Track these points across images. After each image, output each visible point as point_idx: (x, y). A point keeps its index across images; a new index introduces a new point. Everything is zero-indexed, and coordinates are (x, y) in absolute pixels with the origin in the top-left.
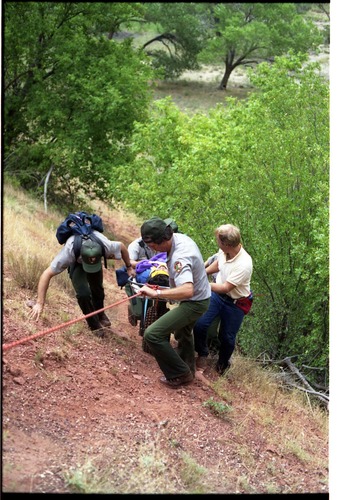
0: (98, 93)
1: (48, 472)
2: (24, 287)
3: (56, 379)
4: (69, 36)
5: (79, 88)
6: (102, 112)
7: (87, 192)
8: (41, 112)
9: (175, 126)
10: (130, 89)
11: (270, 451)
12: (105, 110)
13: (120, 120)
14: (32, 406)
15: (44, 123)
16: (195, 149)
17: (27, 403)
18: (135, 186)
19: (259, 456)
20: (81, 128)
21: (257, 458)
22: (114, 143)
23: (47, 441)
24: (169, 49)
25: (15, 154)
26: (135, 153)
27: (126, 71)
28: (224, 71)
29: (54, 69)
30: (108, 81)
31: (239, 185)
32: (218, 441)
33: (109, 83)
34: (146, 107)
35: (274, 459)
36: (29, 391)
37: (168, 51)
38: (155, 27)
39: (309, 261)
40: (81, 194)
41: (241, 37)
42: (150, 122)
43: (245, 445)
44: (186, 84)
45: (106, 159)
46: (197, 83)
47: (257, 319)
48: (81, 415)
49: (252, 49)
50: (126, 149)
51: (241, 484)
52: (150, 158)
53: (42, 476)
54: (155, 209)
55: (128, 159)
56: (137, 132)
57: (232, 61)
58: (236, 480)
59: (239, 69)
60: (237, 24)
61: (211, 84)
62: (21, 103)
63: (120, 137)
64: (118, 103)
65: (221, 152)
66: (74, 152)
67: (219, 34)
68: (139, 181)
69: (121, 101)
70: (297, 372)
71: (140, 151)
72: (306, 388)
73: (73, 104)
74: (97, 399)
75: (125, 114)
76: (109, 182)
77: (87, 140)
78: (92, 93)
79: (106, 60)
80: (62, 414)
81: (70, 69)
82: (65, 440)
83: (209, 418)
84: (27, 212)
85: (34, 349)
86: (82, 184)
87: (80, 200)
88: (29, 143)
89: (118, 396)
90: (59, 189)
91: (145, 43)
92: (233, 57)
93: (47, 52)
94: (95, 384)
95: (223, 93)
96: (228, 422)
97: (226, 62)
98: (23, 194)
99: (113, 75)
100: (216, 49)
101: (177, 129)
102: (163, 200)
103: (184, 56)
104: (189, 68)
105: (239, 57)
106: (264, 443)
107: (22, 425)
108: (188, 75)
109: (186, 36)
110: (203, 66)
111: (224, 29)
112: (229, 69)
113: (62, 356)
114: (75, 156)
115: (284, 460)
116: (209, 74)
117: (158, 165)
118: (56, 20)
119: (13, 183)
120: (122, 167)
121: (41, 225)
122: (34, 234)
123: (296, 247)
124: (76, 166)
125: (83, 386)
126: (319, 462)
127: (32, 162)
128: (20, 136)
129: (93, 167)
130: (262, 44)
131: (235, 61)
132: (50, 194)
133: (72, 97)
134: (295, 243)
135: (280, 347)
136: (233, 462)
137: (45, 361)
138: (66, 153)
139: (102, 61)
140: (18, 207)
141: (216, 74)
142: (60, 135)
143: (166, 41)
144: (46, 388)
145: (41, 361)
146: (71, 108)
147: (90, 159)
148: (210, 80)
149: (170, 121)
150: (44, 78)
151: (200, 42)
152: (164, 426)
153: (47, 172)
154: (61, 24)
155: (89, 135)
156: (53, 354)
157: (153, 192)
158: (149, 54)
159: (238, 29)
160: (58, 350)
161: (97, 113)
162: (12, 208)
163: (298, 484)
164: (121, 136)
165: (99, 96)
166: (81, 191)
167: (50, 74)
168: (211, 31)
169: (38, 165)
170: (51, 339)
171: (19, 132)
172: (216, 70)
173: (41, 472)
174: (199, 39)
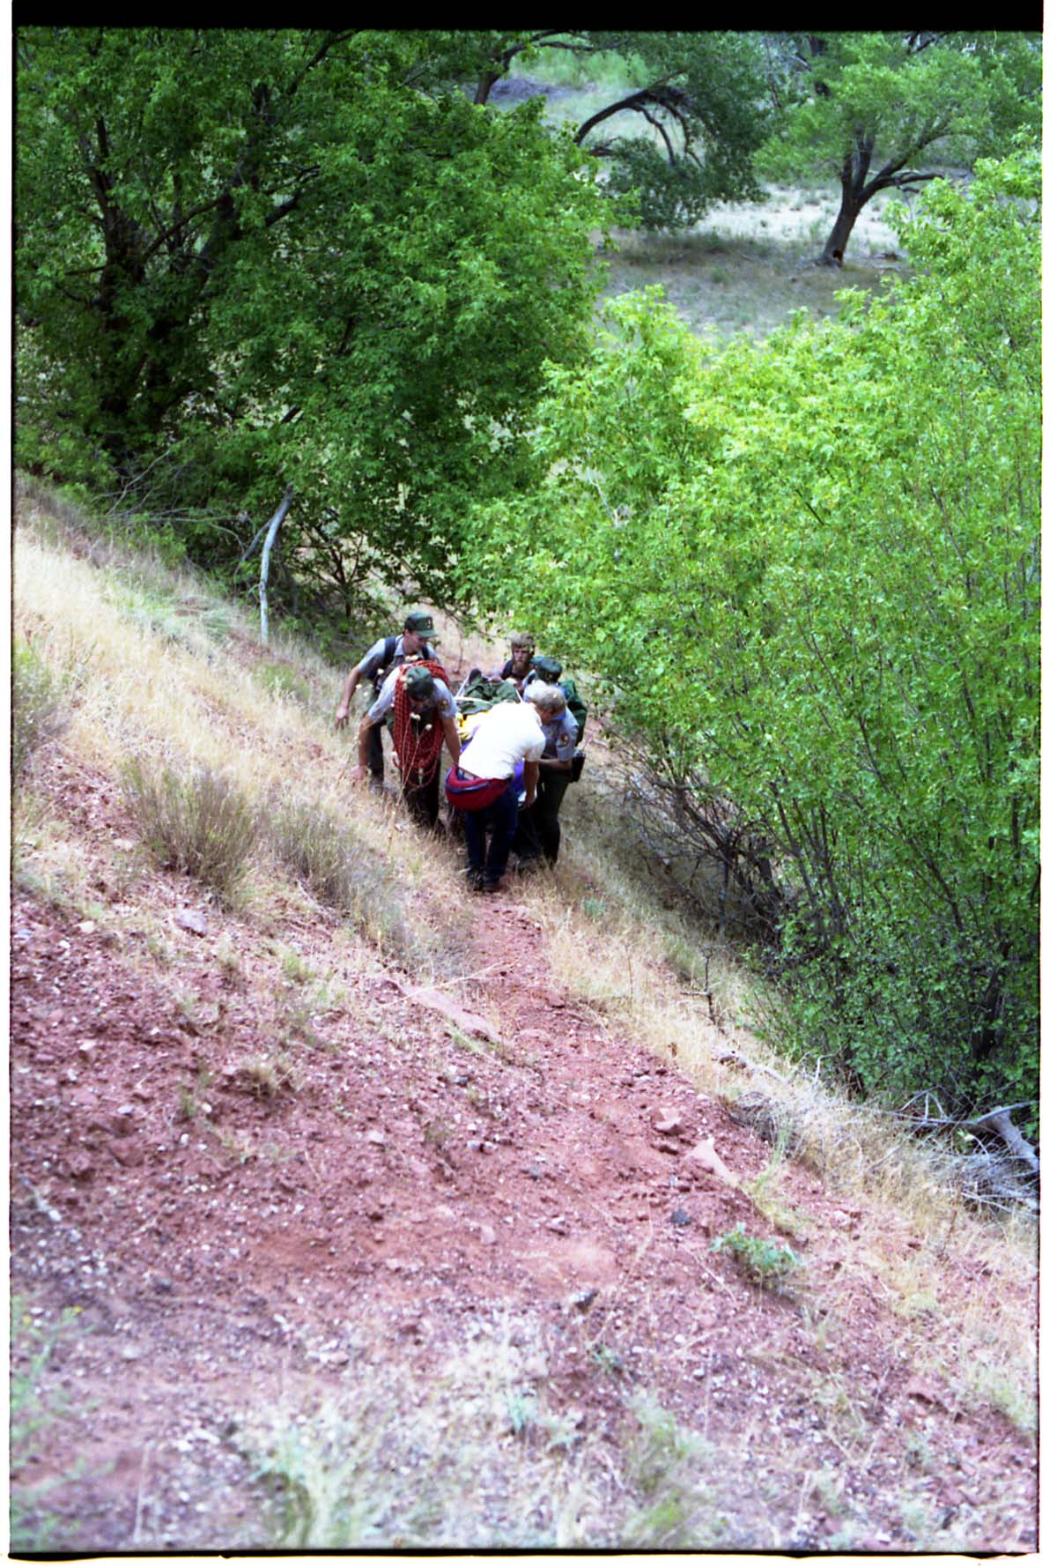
0: (430, 270)
1: (203, 1434)
2: (171, 868)
3: (249, 1152)
4: (348, 92)
5: (373, 253)
6: (443, 331)
7: (393, 578)
8: (254, 329)
9: (670, 378)
10: (531, 260)
11: (920, 1398)
12: (451, 322)
13: (498, 355)
14: (169, 1232)
15: (263, 361)
16: (736, 447)
17: (153, 1223)
18: (541, 562)
19: (881, 1412)
20: (374, 379)
21: (875, 1416)
22: (480, 427)
24: (666, 136)
25: (172, 459)
26: (544, 462)
27: (519, 201)
28: (837, 205)
29: (297, 195)
30: (465, 234)
31: (854, 565)
32: (751, 1360)
33: (465, 242)
34: (581, 317)
35: (931, 1421)
36: (162, 1187)
37: (661, 143)
38: (623, 64)
40: (376, 587)
41: (895, 99)
42: (592, 362)
43: (838, 1375)
44: (716, 247)
45: (453, 479)
46: (752, 242)
47: (904, 983)
49: (926, 139)
50: (515, 449)
51: (816, 1495)
52: (590, 475)
53: (183, 1445)
54: (601, 635)
55: (523, 478)
56: (551, 393)
57: (863, 173)
58: (800, 1482)
59: (885, 200)
60: (882, 58)
61: (794, 245)
62: (195, 298)
63: (498, 410)
64: (490, 302)
65: (814, 457)
66: (355, 453)
67: (823, 90)
68: (554, 547)
69: (500, 299)
71: (559, 454)
73: (354, 303)
74: (377, 1219)
75: (515, 338)
76: (460, 551)
77: (397, 415)
78: (414, 271)
79: (461, 168)
81: (361, 189)
83: (729, 1289)
84: (201, 639)
85: (187, 1059)
86: (377, 554)
87: (369, 605)
88: (218, 421)
89: (444, 1211)
90: (306, 569)
91: (590, 114)
92: (866, 160)
93: (275, 142)
94: (371, 1173)
95: (833, 275)
96: (789, 1301)
97: (846, 179)
98: (191, 581)
99: (481, 213)
100: (814, 136)
101: (676, 388)
102: (628, 608)
103: (712, 159)
104: (729, 194)
105: (885, 163)
106: (901, 1372)
108: (725, 219)
109: (721, 95)
110: (771, 188)
111: (838, 74)
112: (854, 199)
113: (275, 1082)
114: (357, 463)
115: (964, 1427)
116: (792, 215)
117: (616, 498)
119: (165, 548)
120: (500, 504)
121: (246, 679)
122: (219, 708)
123: (1026, 765)
124: (360, 498)
127: (223, 484)
128: (189, 401)
129: (410, 503)
130: (963, 123)
131: (873, 174)
132: (280, 583)
133: (352, 279)
135: (977, 1074)
136: (794, 1424)
137: (222, 1097)
138: (327, 454)
139: (448, 170)
140: (173, 623)
141: (811, 214)
142: (311, 400)
143: (657, 111)
144: (216, 1181)
145: (207, 1094)
146: (350, 316)
147: (402, 475)
148: (794, 236)
149: (657, 363)
150: (269, 222)
151: (763, 115)
152: (582, 1306)
153: (272, 515)
154: (322, 54)
155: (405, 400)
156: (244, 1075)
157: (598, 582)
158: (601, 150)
159: (884, 72)
160: (261, 1063)
161: (426, 332)
162: (156, 625)
163: (1003, 1502)
164: (504, 406)
165: (435, 280)
166: (375, 575)
167: (285, 209)
168: (798, 80)
169: (243, 492)
170: (245, 1030)
171: (185, 389)
172: (814, 203)
173: (179, 1434)
174: (761, 105)
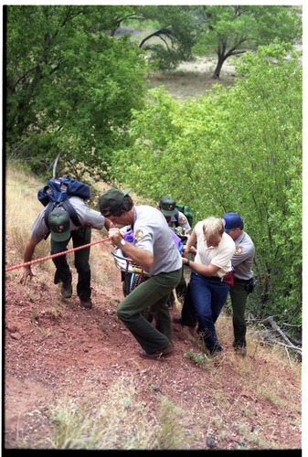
0: (99, 85)
1: (36, 411)
3: (49, 334)
4: (71, 34)
5: (81, 81)
6: (103, 102)
7: (92, 175)
8: (48, 104)
9: (168, 112)
10: (127, 80)
11: (245, 396)
12: (105, 100)
13: (119, 109)
14: (26, 357)
15: (51, 114)
16: (187, 131)
17: (22, 355)
18: (134, 168)
19: (234, 400)
20: (84, 117)
21: (232, 402)
22: (115, 129)
23: (38, 387)
24: (166, 43)
25: (26, 143)
26: (134, 138)
27: (123, 64)
28: (217, 61)
29: (59, 65)
30: (107, 74)
32: (195, 387)
33: (108, 76)
34: (142, 96)
35: (248, 403)
36: (24, 345)
37: (165, 45)
38: (153, 23)
39: (284, 228)
40: (87, 177)
41: (232, 30)
42: (146, 109)
43: (220, 390)
44: (182, 75)
45: (108, 145)
46: (193, 73)
48: (71, 365)
49: (242, 41)
50: (125, 135)
51: (214, 424)
52: (147, 142)
53: (31, 414)
54: (152, 188)
55: (128, 143)
56: (134, 118)
57: (224, 52)
58: (210, 420)
59: (230, 59)
60: (227, 19)
61: (205, 73)
62: (30, 96)
63: (120, 124)
64: (116, 93)
65: (211, 134)
66: (79, 139)
67: (211, 28)
68: (137, 163)
69: (119, 92)
70: (279, 329)
71: (138, 136)
72: (286, 343)
73: (77, 95)
74: (87, 351)
75: (123, 103)
76: (111, 165)
77: (90, 127)
78: (94, 85)
79: (106, 55)
80: (54, 364)
81: (76, 62)
82: (54, 385)
83: (189, 368)
85: (31, 309)
86: (87, 168)
87: (86, 182)
88: (39, 132)
89: (106, 349)
90: (67, 173)
91: (144, 38)
92: (224, 48)
93: (51, 50)
94: (84, 339)
95: (217, 81)
96: (206, 371)
97: (219, 54)
98: (33, 179)
99: (112, 68)
100: (210, 42)
101: (170, 115)
102: (160, 180)
103: (179, 49)
104: (185, 59)
105: (230, 49)
106: (239, 389)
107: (16, 373)
108: (184, 66)
109: (181, 31)
110: (198, 58)
111: (215, 24)
112: (222, 59)
113: (56, 315)
114: (80, 142)
115: (258, 404)
116: (204, 65)
117: (155, 148)
118: (59, 21)
119: (25, 169)
120: (122, 151)
123: (273, 216)
124: (81, 152)
125: (74, 341)
126: (293, 407)
127: (41, 150)
128: (30, 126)
129: (96, 153)
130: (250, 35)
131: (227, 52)
133: (76, 89)
134: (272, 212)
135: (263, 308)
136: (208, 404)
137: (41, 320)
138: (71, 140)
139: (102, 56)
140: (27, 190)
141: (210, 64)
142: (65, 124)
143: (163, 36)
144: (40, 342)
145: (37, 319)
146: (76, 99)
147: (93, 144)
148: (205, 71)
149: (164, 108)
150: (51, 73)
151: (193, 36)
152: (146, 373)
153: (55, 158)
154: (64, 24)
155: (92, 123)
156: (47, 313)
157: (150, 172)
158: (147, 48)
159: (229, 23)
160: (53, 310)
161: (98, 103)
162: (23, 191)
163: (269, 424)
165: (100, 88)
166: (87, 174)
167: (55, 69)
168: (204, 25)
169: (47, 152)
170: (48, 301)
171: (29, 123)
172: (210, 61)
173: (29, 411)
174: (193, 33)
